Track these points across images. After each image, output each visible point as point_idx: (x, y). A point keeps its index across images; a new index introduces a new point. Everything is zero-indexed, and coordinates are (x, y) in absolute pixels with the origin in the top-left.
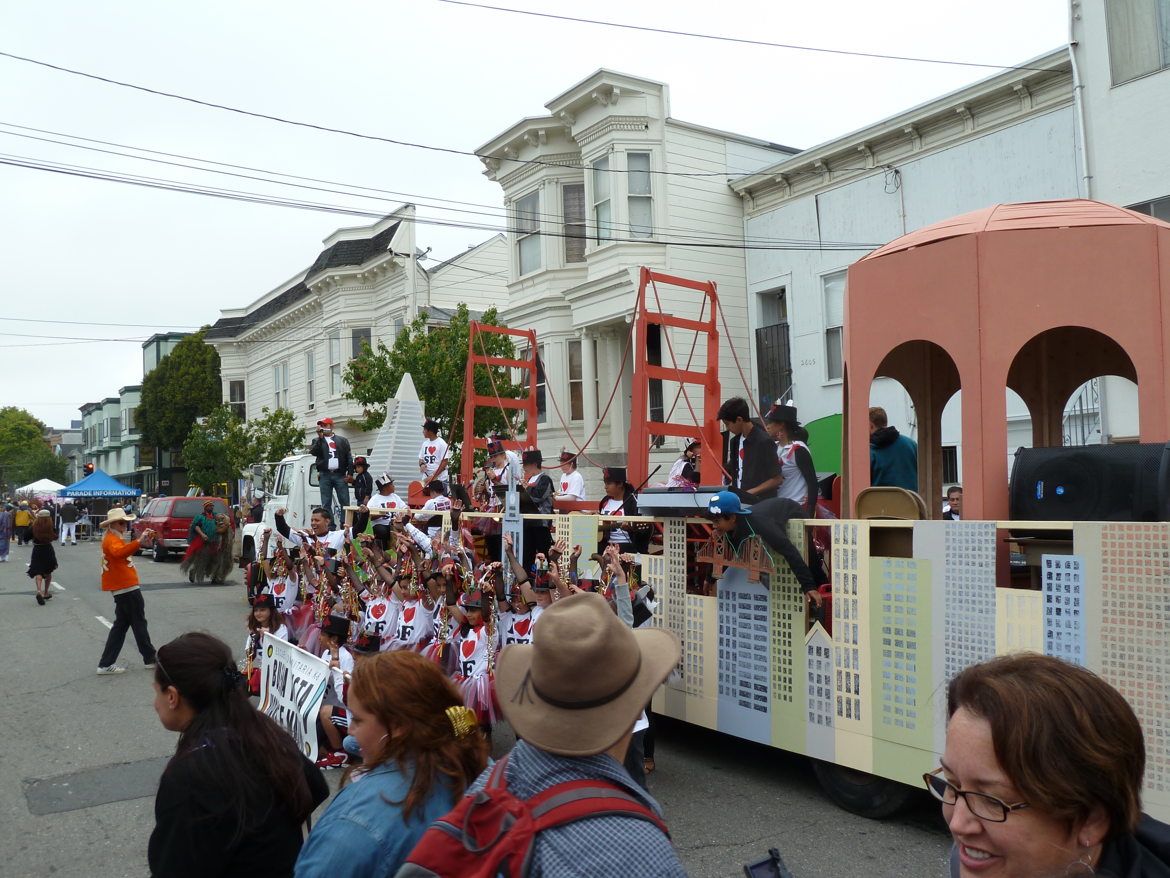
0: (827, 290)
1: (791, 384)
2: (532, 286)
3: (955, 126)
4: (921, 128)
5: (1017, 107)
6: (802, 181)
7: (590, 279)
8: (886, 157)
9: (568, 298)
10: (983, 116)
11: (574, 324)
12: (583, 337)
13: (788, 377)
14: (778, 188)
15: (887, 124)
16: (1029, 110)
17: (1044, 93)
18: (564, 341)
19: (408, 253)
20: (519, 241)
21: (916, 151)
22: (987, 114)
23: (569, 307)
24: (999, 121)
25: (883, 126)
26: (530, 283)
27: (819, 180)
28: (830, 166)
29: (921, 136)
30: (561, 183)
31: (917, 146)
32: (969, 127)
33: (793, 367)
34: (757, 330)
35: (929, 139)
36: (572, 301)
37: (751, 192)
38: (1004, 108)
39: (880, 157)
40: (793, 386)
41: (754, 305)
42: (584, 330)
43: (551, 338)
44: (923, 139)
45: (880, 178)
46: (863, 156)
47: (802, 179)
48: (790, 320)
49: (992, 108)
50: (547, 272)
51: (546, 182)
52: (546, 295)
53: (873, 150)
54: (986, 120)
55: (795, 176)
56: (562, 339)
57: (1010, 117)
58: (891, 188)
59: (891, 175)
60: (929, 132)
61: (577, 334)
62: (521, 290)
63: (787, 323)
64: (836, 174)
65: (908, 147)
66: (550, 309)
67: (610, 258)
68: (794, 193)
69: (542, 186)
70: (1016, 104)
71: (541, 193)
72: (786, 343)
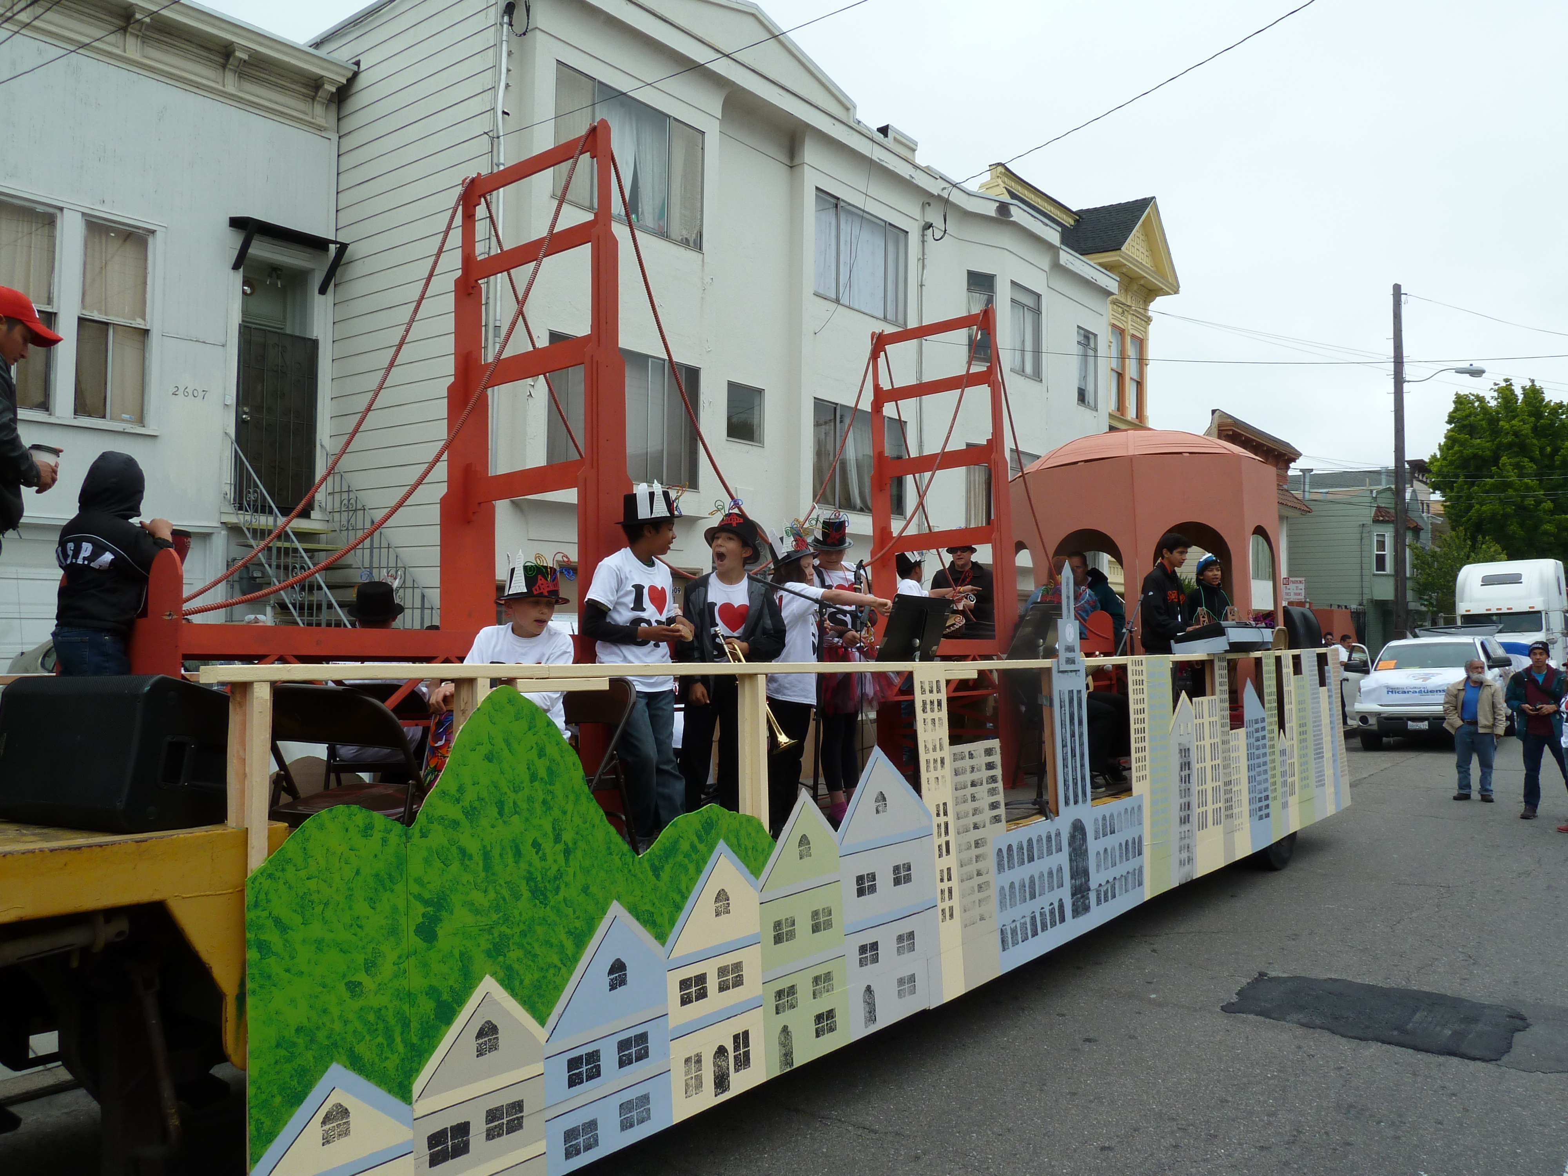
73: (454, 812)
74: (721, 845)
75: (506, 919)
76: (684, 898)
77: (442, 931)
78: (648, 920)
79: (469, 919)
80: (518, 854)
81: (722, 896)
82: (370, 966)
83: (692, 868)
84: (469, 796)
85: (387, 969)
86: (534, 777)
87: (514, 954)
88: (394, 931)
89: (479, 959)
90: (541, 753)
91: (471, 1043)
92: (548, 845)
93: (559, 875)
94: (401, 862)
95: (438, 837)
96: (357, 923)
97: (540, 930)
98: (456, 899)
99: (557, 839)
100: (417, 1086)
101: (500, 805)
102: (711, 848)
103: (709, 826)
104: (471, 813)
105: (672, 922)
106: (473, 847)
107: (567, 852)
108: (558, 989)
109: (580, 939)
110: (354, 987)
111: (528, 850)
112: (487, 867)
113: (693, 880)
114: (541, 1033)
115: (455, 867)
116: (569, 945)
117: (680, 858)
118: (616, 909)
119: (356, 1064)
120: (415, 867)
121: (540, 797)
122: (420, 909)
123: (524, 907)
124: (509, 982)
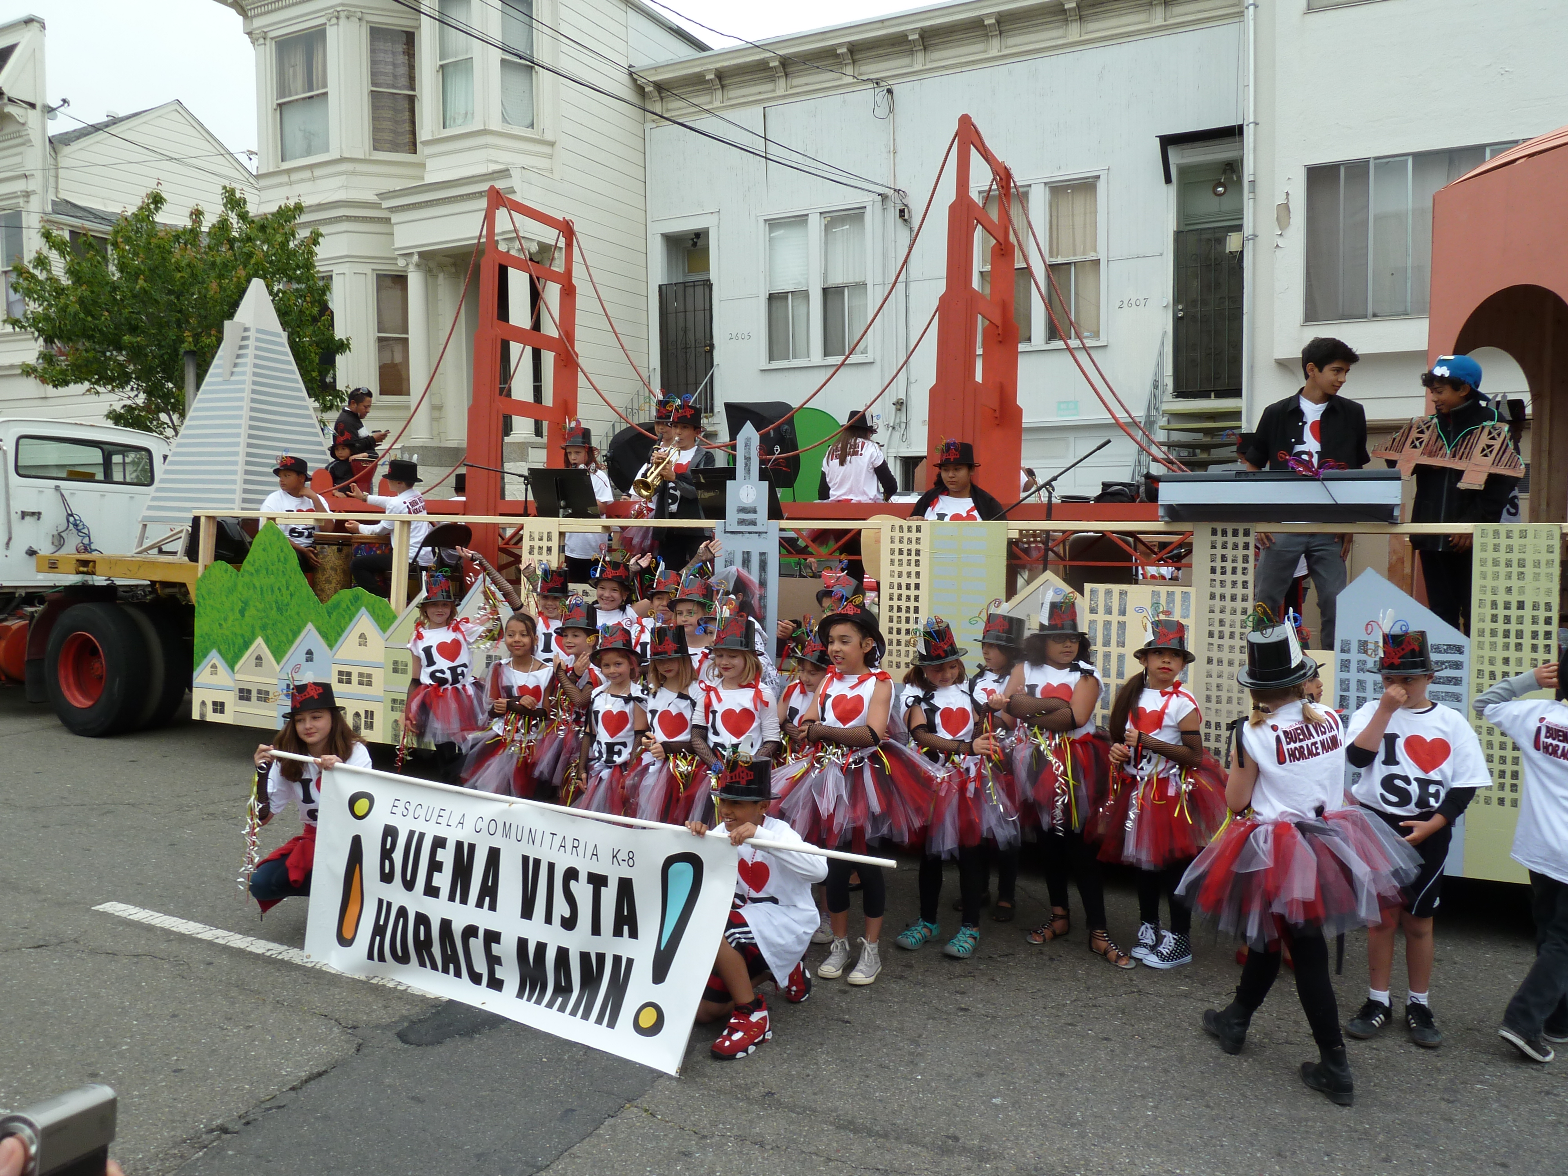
0: (771, 240)
1: (712, 366)
2: (309, 180)
3: (975, 43)
4: (930, 37)
5: (1060, 32)
6: (742, 84)
7: (429, 179)
8: (873, 69)
9: (386, 204)
10: (1014, 36)
11: (397, 246)
12: (411, 268)
13: (708, 355)
14: (703, 89)
15: (886, 24)
16: (1077, 38)
17: (1097, 20)
18: (369, 272)
19: (32, 101)
20: (280, 105)
21: (917, 67)
22: (1020, 34)
23: (388, 220)
24: (1038, 46)
25: (880, 25)
26: (307, 174)
27: (769, 86)
28: (788, 70)
29: (925, 49)
30: (367, 22)
31: (919, 61)
32: (994, 47)
33: (716, 341)
34: (660, 286)
35: (936, 55)
36: (393, 209)
37: (660, 87)
38: (1043, 30)
39: (864, 69)
40: (715, 369)
41: (657, 251)
42: (416, 258)
43: (347, 265)
44: (928, 54)
45: (866, 96)
46: (841, 63)
47: (744, 82)
48: (713, 276)
49: (1027, 27)
50: (342, 160)
51: (342, 14)
52: (341, 195)
53: (856, 57)
54: (1018, 41)
55: (732, 76)
56: (367, 269)
57: (1053, 43)
58: (882, 111)
59: (881, 93)
60: (936, 44)
61: (401, 263)
62: (287, 184)
63: (709, 280)
64: (796, 82)
65: (906, 61)
66: (348, 218)
67: (470, 149)
68: (729, 99)
69: (334, 21)
70: (1058, 28)
71: (331, 33)
72: (707, 307)
73: (252, 570)
74: (363, 609)
75: (267, 617)
76: (343, 631)
77: (247, 614)
78: (325, 636)
79: (255, 613)
80: (273, 591)
81: (362, 636)
82: (225, 620)
83: (347, 617)
84: (257, 564)
85: (230, 622)
86: (279, 560)
87: (270, 632)
88: (232, 610)
89: (257, 630)
90: (282, 551)
91: (253, 661)
92: (284, 590)
93: (288, 605)
94: (236, 585)
95: (247, 578)
96: (222, 604)
97: (279, 625)
98: (251, 603)
99: (288, 589)
100: (237, 668)
101: (267, 569)
102: (358, 610)
103: (357, 598)
104: (257, 571)
105: (336, 641)
106: (258, 585)
107: (291, 595)
108: (285, 652)
109: (296, 634)
110: (220, 625)
111: (276, 589)
112: (262, 594)
113: (347, 624)
114: (278, 668)
115: (251, 591)
116: (290, 635)
117: (341, 610)
118: (310, 626)
119: (220, 652)
120: (240, 588)
121: (281, 569)
122: (240, 604)
123: (274, 613)
124: (267, 641)
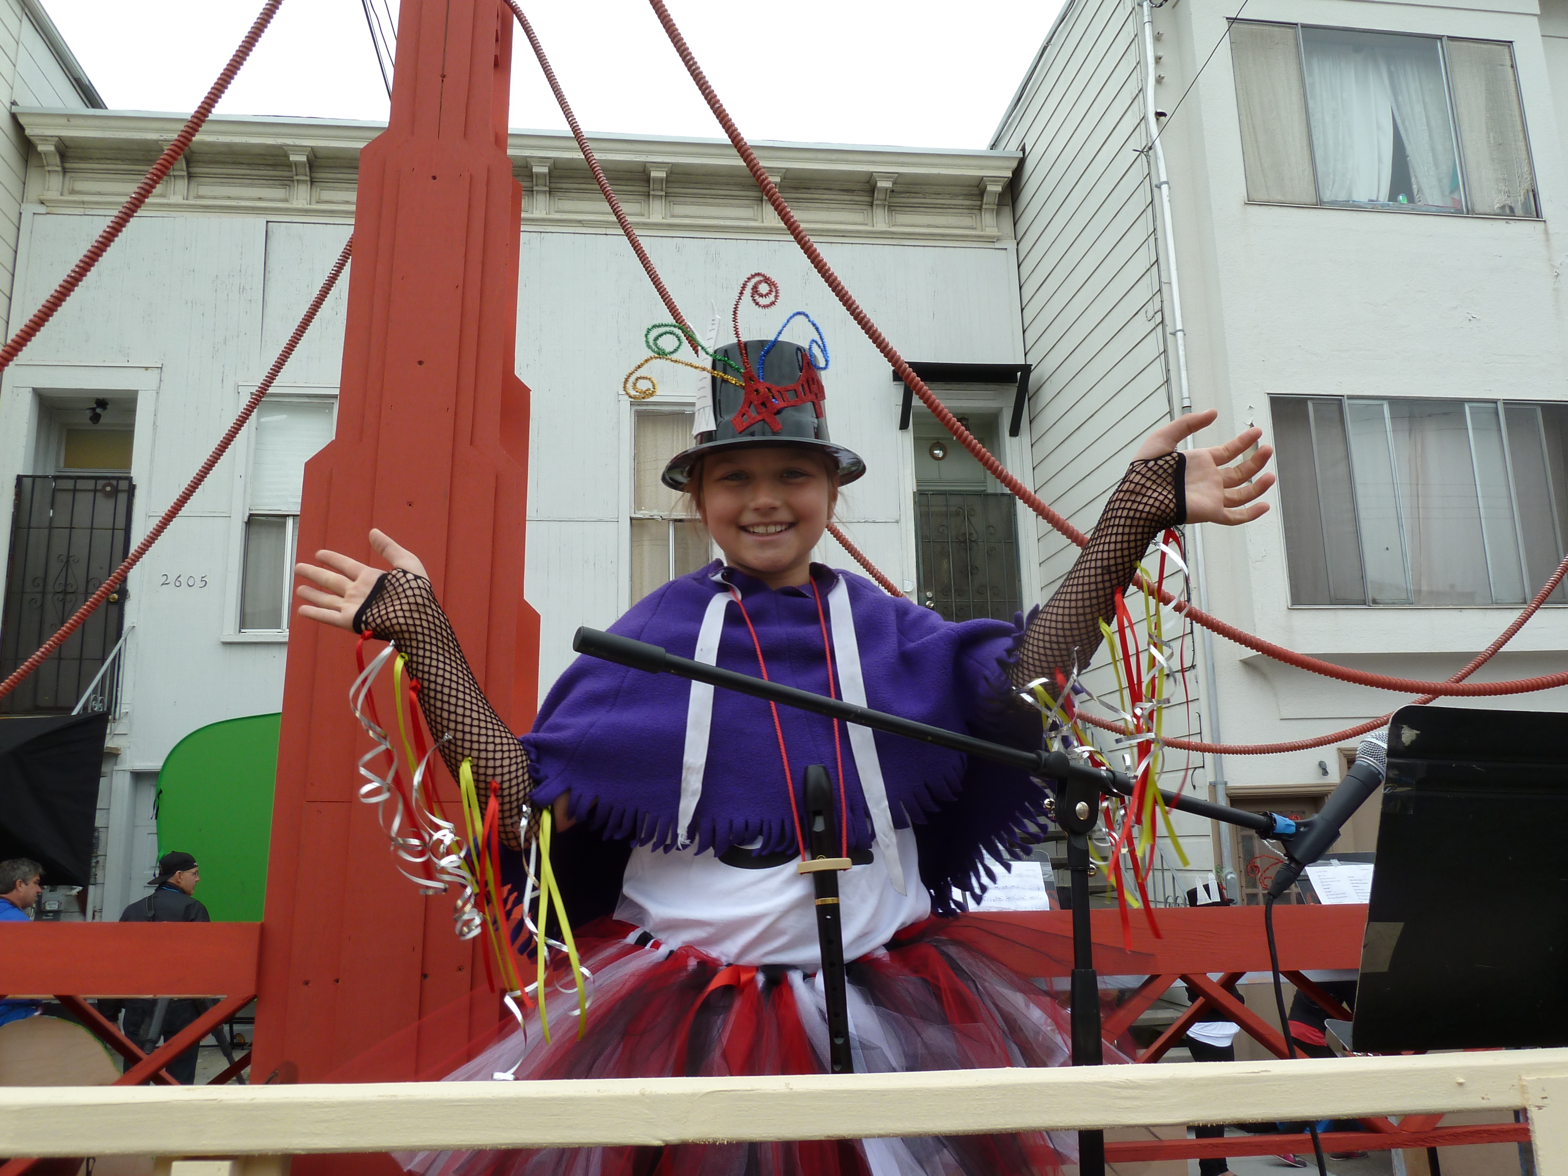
0: (259, 427)
1: (121, 629)
4: (561, 177)
6: (230, 179)
22: (693, 204)
24: (721, 222)
27: (279, 193)
28: (317, 175)
34: (20, 479)
38: (726, 206)
40: (127, 635)
41: (22, 417)
47: (232, 176)
48: (138, 471)
49: (704, 196)
55: (211, 163)
57: (742, 223)
60: (568, 190)
63: (128, 478)
64: (325, 193)
68: (200, 196)
70: (747, 206)
72: (121, 523)
